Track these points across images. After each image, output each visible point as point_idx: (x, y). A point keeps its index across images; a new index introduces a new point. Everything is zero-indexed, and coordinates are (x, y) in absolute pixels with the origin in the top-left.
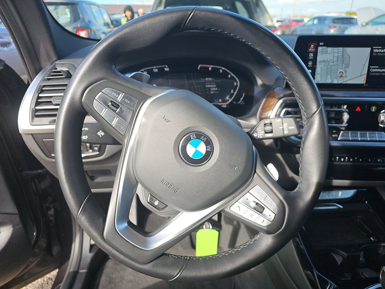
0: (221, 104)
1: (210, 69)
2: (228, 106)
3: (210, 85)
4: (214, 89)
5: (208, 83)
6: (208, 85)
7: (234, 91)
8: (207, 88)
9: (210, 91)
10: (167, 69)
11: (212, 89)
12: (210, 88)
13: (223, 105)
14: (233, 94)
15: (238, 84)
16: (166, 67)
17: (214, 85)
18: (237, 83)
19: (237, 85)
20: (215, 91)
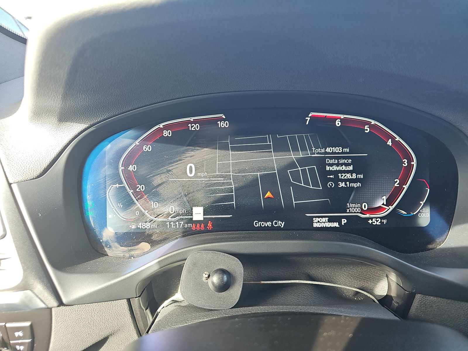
0: (368, 216)
1: (338, 123)
2: (385, 221)
3: (338, 165)
4: (348, 176)
5: (332, 161)
6: (331, 165)
7: (403, 182)
8: (331, 172)
9: (337, 180)
10: (223, 124)
11: (340, 176)
12: (336, 173)
13: (372, 219)
14: (400, 189)
15: (414, 163)
16: (221, 119)
17: (347, 165)
18: (410, 160)
19: (410, 166)
20: (351, 181)
